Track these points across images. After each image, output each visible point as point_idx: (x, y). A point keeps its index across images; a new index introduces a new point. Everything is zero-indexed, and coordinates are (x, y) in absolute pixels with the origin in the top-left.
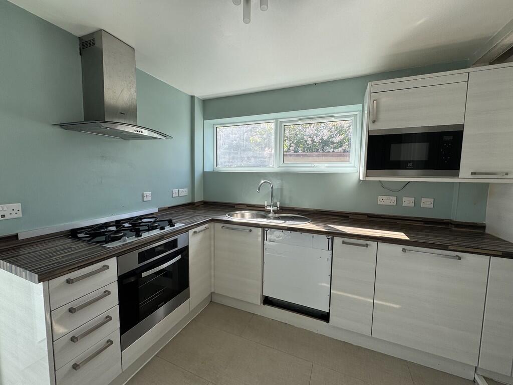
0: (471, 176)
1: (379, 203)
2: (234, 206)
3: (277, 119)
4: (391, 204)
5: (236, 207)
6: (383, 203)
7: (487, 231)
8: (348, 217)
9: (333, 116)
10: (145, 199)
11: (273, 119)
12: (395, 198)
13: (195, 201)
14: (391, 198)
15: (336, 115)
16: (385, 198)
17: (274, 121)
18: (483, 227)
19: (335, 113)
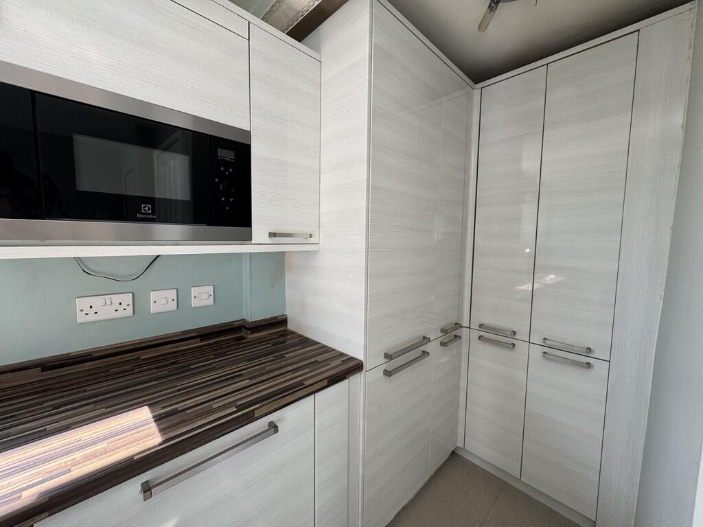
0: (269, 241)
1: (82, 318)
4: (121, 314)
6: (97, 317)
7: (289, 327)
14: (117, 299)
16: (97, 302)
18: (284, 321)
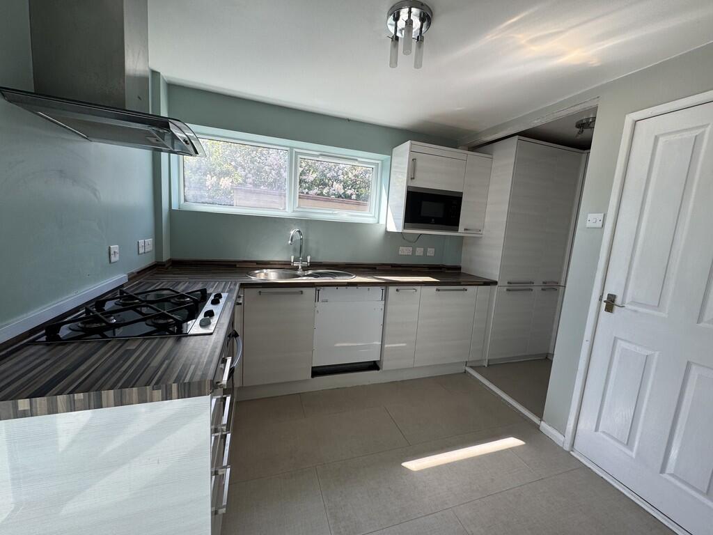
0: (463, 231)
1: (400, 253)
2: (235, 265)
3: (292, 148)
4: (409, 253)
5: (238, 266)
6: (403, 254)
7: (462, 271)
8: (375, 268)
9: (356, 160)
10: (113, 259)
11: (287, 147)
12: (411, 249)
13: (164, 260)
14: (409, 248)
15: (359, 159)
17: (288, 149)
18: (459, 268)
19: (359, 157)
